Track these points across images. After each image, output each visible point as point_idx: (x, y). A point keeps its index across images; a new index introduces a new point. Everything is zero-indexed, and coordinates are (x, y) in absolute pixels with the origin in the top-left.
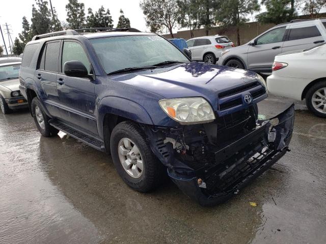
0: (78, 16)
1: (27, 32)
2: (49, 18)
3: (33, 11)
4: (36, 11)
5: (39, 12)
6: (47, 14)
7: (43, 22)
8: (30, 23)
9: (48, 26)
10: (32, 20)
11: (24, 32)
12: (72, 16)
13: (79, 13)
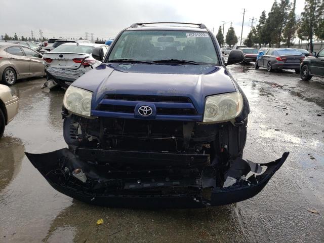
0: (316, 9)
1: (261, 25)
2: (287, 11)
3: (274, 5)
4: (276, 5)
5: (279, 6)
6: (287, 7)
7: (279, 15)
8: (267, 17)
9: (283, 20)
10: (269, 14)
11: (258, 26)
12: (309, 10)
13: (318, 6)
